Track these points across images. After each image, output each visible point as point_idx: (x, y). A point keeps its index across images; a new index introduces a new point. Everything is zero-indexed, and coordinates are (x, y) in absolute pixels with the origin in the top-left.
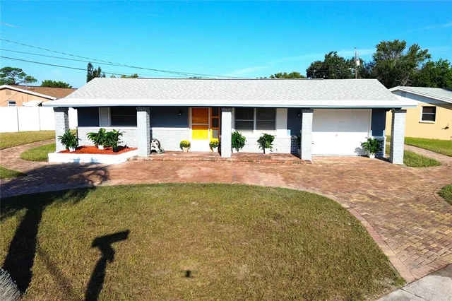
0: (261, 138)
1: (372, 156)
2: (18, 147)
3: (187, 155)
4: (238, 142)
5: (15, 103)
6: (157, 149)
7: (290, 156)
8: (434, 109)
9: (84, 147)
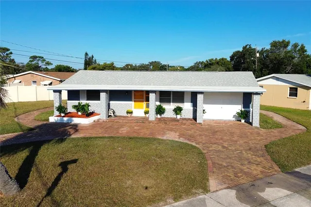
0: (175, 109)
1: (243, 121)
2: (34, 112)
3: (130, 119)
4: (160, 111)
5: (36, 82)
6: (112, 115)
7: (191, 120)
8: (296, 89)
9: (71, 113)
